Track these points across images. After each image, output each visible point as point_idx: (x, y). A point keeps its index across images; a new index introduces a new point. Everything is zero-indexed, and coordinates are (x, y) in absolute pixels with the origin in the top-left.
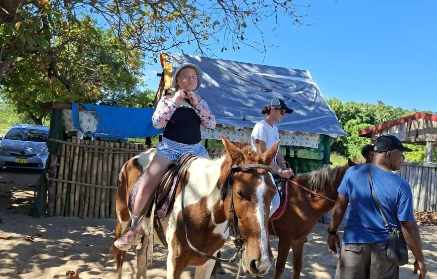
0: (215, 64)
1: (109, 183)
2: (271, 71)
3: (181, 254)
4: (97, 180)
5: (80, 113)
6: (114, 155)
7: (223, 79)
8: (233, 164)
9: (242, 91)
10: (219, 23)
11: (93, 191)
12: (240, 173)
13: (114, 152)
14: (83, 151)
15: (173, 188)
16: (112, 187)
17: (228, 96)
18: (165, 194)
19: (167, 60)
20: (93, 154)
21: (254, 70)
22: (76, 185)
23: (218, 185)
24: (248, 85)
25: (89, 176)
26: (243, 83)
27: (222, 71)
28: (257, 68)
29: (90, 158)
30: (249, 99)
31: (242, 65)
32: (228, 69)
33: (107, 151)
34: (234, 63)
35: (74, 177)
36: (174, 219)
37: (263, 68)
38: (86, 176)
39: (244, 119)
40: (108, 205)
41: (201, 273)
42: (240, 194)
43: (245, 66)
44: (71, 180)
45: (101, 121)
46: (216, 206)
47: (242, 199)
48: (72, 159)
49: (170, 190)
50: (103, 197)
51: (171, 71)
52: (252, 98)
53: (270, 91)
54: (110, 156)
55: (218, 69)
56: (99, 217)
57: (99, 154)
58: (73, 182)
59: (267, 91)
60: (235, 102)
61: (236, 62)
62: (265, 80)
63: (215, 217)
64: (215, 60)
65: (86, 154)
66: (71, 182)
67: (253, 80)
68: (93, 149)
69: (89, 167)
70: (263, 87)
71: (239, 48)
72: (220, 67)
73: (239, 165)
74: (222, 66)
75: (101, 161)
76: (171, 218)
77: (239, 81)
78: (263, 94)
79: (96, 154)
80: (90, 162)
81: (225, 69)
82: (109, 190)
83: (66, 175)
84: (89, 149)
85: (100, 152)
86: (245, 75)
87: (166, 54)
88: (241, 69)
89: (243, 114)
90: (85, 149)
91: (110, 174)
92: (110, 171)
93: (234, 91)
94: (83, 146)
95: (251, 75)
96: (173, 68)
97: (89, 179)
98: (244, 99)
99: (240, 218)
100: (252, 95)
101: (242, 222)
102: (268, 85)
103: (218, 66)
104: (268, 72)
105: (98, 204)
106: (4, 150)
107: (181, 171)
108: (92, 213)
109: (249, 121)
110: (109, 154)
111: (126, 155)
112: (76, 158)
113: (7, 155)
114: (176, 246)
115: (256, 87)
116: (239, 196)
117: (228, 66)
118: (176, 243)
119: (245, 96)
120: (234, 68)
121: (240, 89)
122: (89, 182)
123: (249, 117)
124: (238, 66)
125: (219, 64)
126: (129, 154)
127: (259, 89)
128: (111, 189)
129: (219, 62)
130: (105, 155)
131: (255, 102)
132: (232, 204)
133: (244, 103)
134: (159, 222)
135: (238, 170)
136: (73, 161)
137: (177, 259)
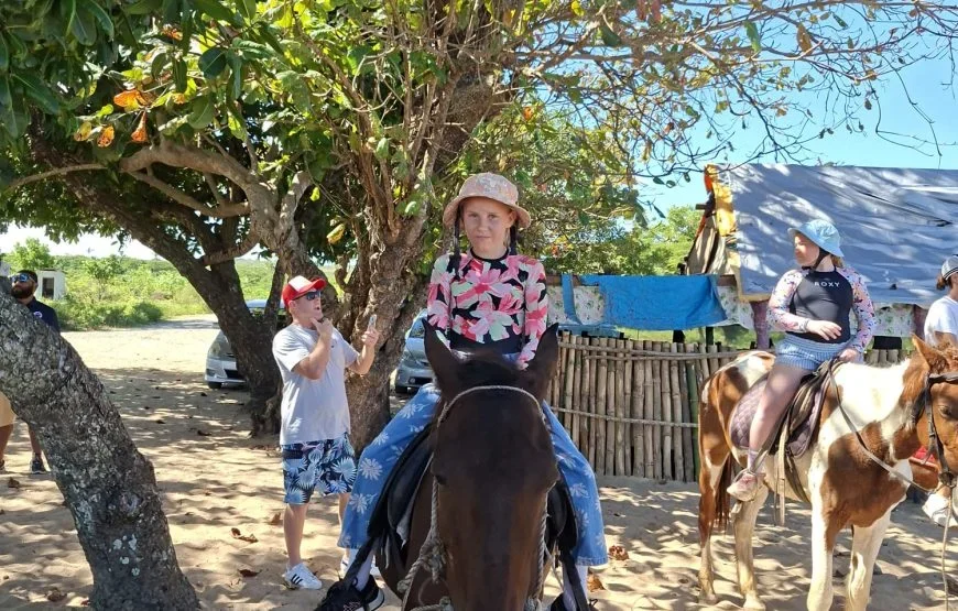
0: (820, 177)
1: (628, 413)
2: (947, 180)
3: (838, 505)
4: (607, 407)
5: (576, 291)
6: (634, 362)
7: (837, 206)
8: (931, 371)
9: (885, 228)
10: (812, 80)
11: (602, 426)
12: (943, 384)
13: (634, 358)
14: (582, 356)
15: (816, 409)
16: (633, 420)
17: (854, 240)
18: (803, 418)
19: (719, 178)
20: (598, 361)
21: (908, 182)
22: (572, 415)
23: (902, 402)
24: (895, 214)
25: (593, 401)
26: (884, 210)
27: (835, 190)
28: (915, 177)
29: (594, 368)
30: (901, 243)
31: (879, 173)
32: (849, 184)
33: (621, 355)
34: (860, 171)
35: (569, 402)
36: (821, 454)
37: (928, 176)
38: (589, 401)
39: (894, 287)
40: (628, 452)
41: (864, 540)
42: (946, 412)
43: (888, 175)
44: (564, 407)
45: (610, 304)
46: (899, 433)
47: (948, 420)
48: (563, 371)
49: (810, 413)
50: (620, 438)
51: (730, 200)
52: (907, 242)
53: (948, 223)
54: (627, 365)
55: (825, 185)
56: (615, 474)
57: (608, 361)
58: (568, 410)
59: (942, 225)
60: (870, 251)
61: (865, 168)
62: (935, 202)
63: (896, 448)
64: (817, 169)
65: (587, 362)
66: (564, 410)
67: (908, 204)
68: (599, 353)
69: (593, 385)
70: (931, 217)
71: (861, 127)
72: (831, 181)
73: (941, 374)
74: (835, 179)
75: (613, 374)
76: (816, 454)
77: (875, 208)
78: (933, 231)
79: (603, 361)
80: (594, 376)
81: (842, 186)
82: (628, 426)
83: (556, 399)
84: (590, 352)
85: (609, 357)
86: (887, 193)
87: (717, 168)
88: (878, 181)
89: (890, 276)
90: (585, 352)
91: (628, 397)
92: (628, 391)
93: (867, 229)
94: (581, 347)
95: (900, 193)
96: (733, 193)
97: (593, 406)
98: (890, 245)
99: (947, 445)
100: (909, 236)
101: (949, 450)
102: (943, 212)
103: (827, 180)
104: (940, 182)
105: (613, 450)
106: (412, 357)
107: (825, 385)
108: (603, 463)
109: (903, 290)
110: (625, 362)
111: (656, 363)
112: (571, 368)
113: (418, 367)
114: (828, 494)
115: (914, 216)
116: (945, 416)
117: (849, 179)
118: (828, 488)
119: (894, 240)
120: (862, 182)
121: (880, 225)
122: (593, 410)
123: (903, 281)
124: (870, 176)
125: (829, 176)
126: (661, 361)
127: (923, 221)
128: (632, 425)
129: (828, 171)
130: (619, 363)
131: (915, 250)
132: (934, 426)
133: (890, 253)
134: (792, 461)
135: (940, 380)
136: (566, 374)
137: (830, 512)
